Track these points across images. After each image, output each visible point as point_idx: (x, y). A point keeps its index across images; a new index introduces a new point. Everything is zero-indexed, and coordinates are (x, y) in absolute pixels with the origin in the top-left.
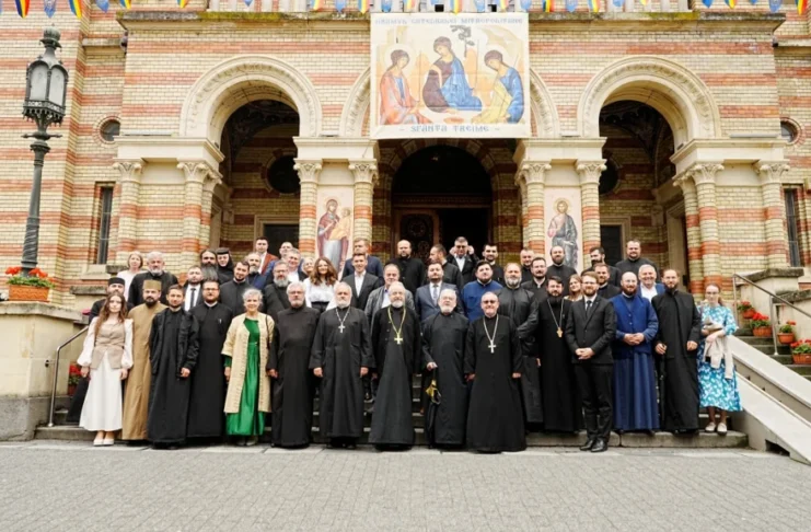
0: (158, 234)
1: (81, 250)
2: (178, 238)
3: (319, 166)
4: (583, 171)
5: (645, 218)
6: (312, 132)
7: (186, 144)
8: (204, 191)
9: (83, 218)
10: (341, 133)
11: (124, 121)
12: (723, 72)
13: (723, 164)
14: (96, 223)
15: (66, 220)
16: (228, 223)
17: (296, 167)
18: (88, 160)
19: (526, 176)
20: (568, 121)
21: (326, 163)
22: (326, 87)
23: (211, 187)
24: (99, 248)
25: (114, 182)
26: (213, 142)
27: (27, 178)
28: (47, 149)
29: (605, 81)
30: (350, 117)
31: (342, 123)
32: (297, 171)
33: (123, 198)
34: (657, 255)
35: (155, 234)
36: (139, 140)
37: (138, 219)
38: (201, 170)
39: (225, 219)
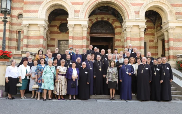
0: (33, 43)
1: (14, 47)
2: (38, 44)
3: (74, 26)
4: (140, 28)
5: (152, 40)
6: (72, 17)
7: (40, 20)
8: (44, 32)
9: (14, 39)
10: (79, 17)
11: (24, 14)
12: (176, 3)
13: (175, 27)
14: (17, 40)
15: (10, 39)
16: (49, 40)
17: (68, 26)
18: (15, 24)
19: (126, 29)
20: (137, 15)
21: (75, 25)
22: (75, 5)
23: (46, 31)
24: (18, 47)
25: (21, 30)
26: (46, 19)
27: (2, 29)
28: (7, 21)
29: (147, 5)
30: (82, 13)
31: (80, 15)
32: (68, 27)
33: (24, 34)
34: (155, 49)
35: (32, 43)
36: (28, 19)
37: (28, 39)
38: (44, 27)
39: (48, 39)
